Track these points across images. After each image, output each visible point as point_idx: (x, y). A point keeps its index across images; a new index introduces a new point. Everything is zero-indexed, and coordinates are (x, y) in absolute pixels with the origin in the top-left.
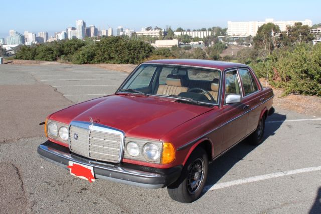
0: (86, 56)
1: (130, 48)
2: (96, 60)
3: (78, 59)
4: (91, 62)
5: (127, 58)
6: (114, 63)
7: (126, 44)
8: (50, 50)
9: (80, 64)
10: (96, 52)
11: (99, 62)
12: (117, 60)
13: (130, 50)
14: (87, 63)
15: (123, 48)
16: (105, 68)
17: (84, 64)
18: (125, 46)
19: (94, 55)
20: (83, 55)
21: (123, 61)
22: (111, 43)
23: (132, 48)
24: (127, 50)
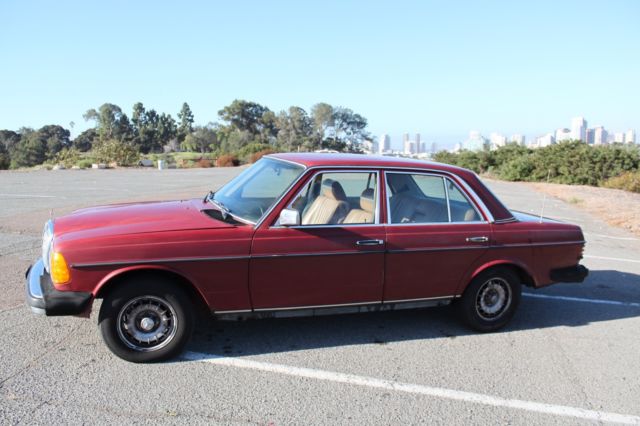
0: (519, 169)
1: (595, 160)
2: (534, 176)
3: (507, 173)
4: (526, 178)
5: (585, 175)
6: (561, 183)
7: (587, 153)
8: (474, 157)
9: (510, 180)
10: (536, 164)
11: (540, 178)
12: (566, 178)
13: (595, 163)
14: (519, 180)
15: (582, 158)
16: (538, 188)
17: (515, 180)
18: (585, 155)
19: (534, 168)
20: (515, 166)
21: (576, 180)
22: (563, 149)
23: (597, 159)
24: (588, 162)
